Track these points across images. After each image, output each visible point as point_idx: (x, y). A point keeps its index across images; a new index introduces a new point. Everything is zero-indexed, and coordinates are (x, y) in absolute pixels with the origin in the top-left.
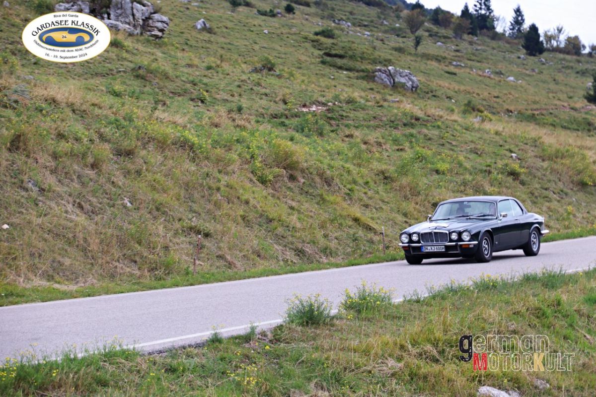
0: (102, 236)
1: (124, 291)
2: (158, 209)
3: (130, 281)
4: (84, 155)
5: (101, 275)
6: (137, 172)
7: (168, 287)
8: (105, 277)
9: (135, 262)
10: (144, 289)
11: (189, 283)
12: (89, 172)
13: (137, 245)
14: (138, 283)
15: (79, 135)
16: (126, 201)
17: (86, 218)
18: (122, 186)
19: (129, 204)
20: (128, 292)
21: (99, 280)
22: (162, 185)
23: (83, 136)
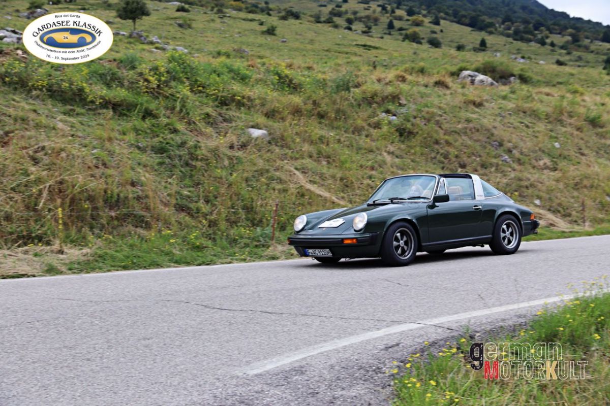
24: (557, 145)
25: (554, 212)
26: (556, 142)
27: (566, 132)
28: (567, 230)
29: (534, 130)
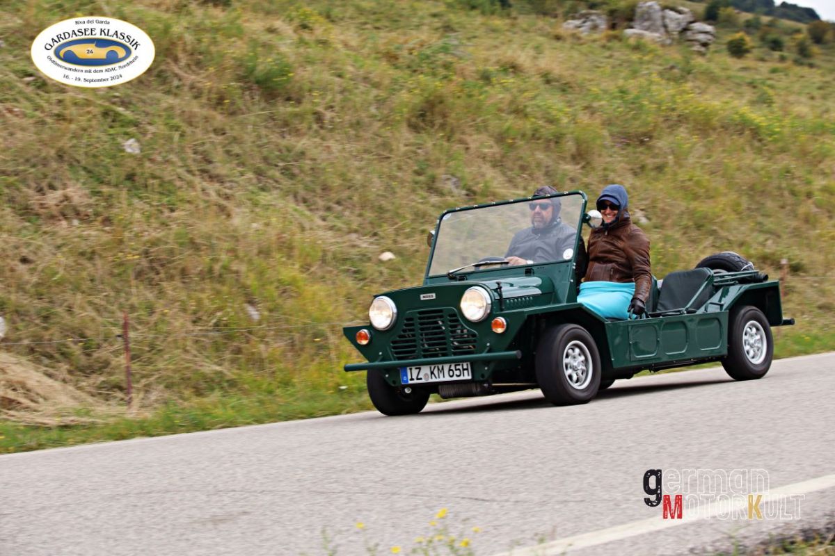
2: (699, 227)
4: (558, 139)
6: (658, 168)
12: (567, 167)
15: (554, 113)
16: (638, 215)
22: (704, 187)
23: (561, 114)
24: (131, 146)
25: (51, 357)
26: (128, 135)
27: (171, 108)
28: (53, 421)
29: (60, 97)
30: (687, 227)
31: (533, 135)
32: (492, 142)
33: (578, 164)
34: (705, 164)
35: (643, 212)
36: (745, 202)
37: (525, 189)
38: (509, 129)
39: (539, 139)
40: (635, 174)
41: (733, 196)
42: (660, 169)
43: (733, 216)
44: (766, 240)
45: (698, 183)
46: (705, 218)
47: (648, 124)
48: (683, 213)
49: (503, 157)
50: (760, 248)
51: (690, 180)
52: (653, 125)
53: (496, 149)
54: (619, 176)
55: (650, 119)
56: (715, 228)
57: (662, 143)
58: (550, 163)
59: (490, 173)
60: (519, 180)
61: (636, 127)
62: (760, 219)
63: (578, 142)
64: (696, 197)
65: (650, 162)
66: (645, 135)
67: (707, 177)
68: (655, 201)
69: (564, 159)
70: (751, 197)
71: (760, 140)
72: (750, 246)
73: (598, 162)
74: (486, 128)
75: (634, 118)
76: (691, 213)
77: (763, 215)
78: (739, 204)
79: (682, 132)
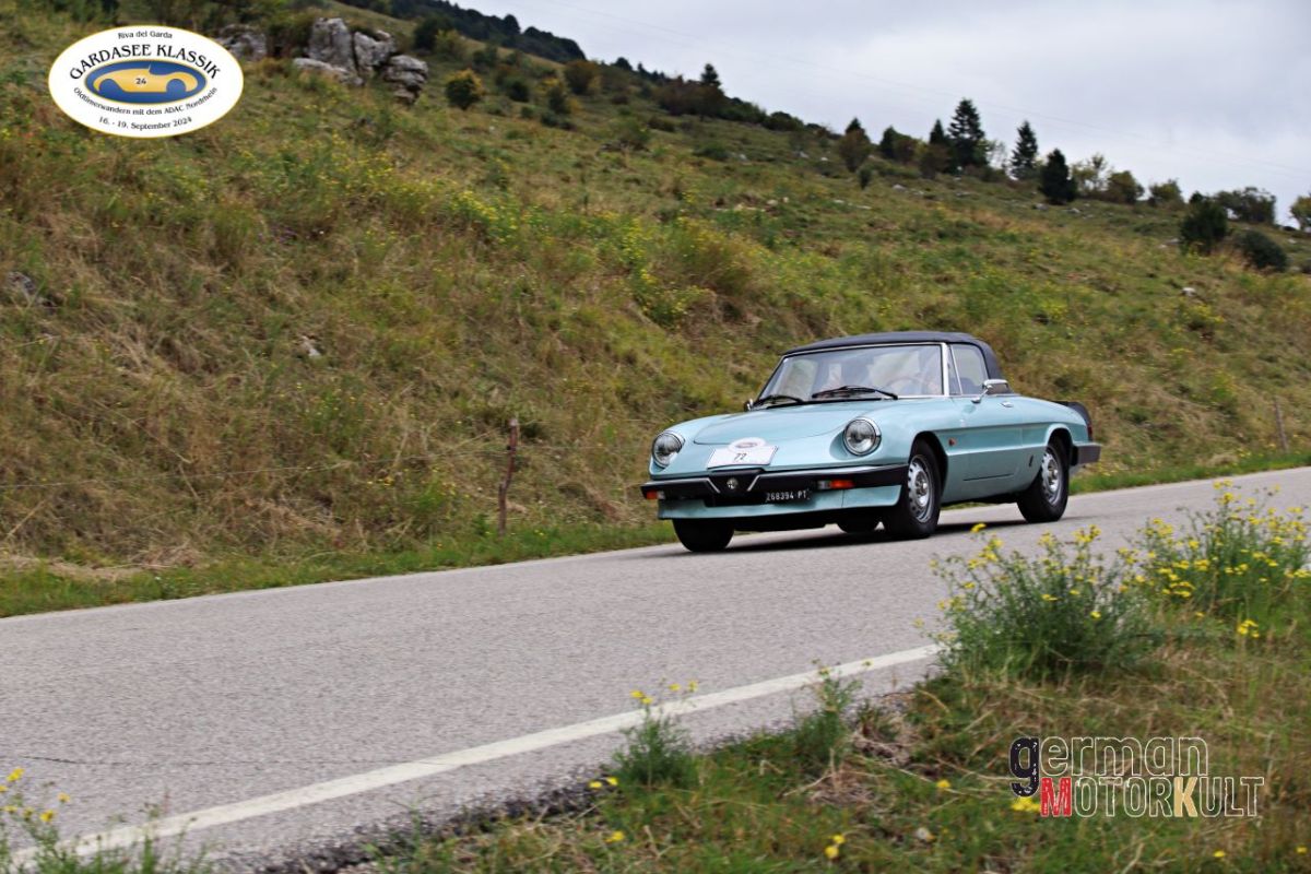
0: (229, 429)
1: (282, 580)
2: (394, 366)
3: (307, 554)
4: (189, 225)
5: (221, 538)
6: (338, 276)
7: (425, 569)
8: (234, 544)
9: (327, 501)
10: (349, 574)
11: (487, 556)
12: (201, 268)
13: (332, 455)
14: (334, 561)
15: (184, 184)
16: (307, 344)
17: (184, 382)
18: (297, 308)
19: (314, 353)
20: (295, 583)
21: (212, 552)
22: (405, 307)
23: (194, 187)
30: (376, 366)
31: (152, 218)
32: (86, 226)
33: (216, 265)
34: (408, 273)
35: (313, 341)
36: (462, 332)
37: (136, 298)
38: (114, 206)
39: (161, 223)
40: (304, 283)
41: (445, 323)
42: (341, 277)
43: (446, 352)
44: (492, 389)
45: (396, 300)
46: (405, 353)
47: (326, 209)
48: (372, 344)
49: (104, 249)
50: (482, 400)
51: (385, 296)
52: (331, 211)
53: (93, 236)
54: (280, 286)
55: (327, 202)
56: (417, 368)
57: (344, 240)
58: (177, 261)
59: (83, 272)
60: (127, 284)
61: (306, 212)
62: (483, 357)
63: (221, 232)
64: (392, 322)
65: (326, 266)
66: (320, 225)
67: (408, 292)
68: (330, 324)
69: (197, 256)
70: (472, 324)
71: (487, 242)
72: (467, 398)
73: (250, 263)
74: (79, 202)
75: (304, 199)
76: (385, 346)
77: (488, 352)
78: (454, 335)
79: (375, 222)
